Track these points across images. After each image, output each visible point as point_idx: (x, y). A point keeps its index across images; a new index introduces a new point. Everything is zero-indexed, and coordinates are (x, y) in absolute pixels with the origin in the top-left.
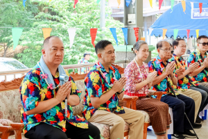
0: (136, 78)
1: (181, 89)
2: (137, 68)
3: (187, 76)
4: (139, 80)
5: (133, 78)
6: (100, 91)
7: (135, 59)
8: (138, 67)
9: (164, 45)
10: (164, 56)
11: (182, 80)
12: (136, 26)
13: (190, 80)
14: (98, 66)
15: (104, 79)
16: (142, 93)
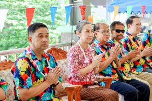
0: (80, 63)
1: (135, 72)
2: (81, 53)
3: (144, 58)
4: (84, 65)
5: (77, 64)
6: (29, 81)
7: (79, 43)
8: (83, 50)
9: (101, 27)
10: (102, 39)
11: (138, 61)
12: (82, 4)
13: (146, 61)
14: (29, 52)
15: (35, 67)
16: (88, 80)
